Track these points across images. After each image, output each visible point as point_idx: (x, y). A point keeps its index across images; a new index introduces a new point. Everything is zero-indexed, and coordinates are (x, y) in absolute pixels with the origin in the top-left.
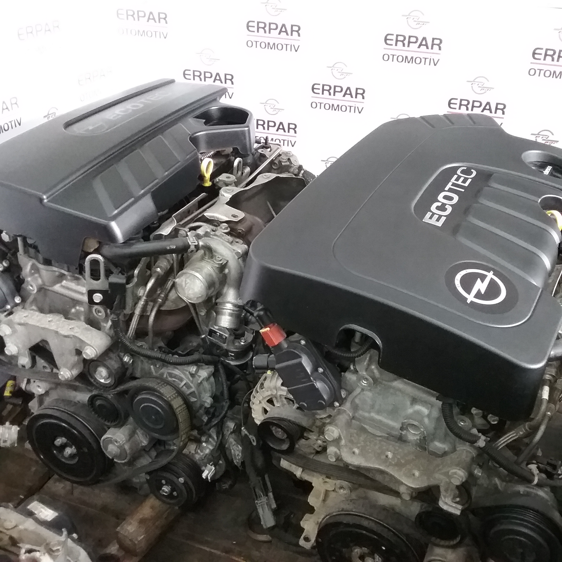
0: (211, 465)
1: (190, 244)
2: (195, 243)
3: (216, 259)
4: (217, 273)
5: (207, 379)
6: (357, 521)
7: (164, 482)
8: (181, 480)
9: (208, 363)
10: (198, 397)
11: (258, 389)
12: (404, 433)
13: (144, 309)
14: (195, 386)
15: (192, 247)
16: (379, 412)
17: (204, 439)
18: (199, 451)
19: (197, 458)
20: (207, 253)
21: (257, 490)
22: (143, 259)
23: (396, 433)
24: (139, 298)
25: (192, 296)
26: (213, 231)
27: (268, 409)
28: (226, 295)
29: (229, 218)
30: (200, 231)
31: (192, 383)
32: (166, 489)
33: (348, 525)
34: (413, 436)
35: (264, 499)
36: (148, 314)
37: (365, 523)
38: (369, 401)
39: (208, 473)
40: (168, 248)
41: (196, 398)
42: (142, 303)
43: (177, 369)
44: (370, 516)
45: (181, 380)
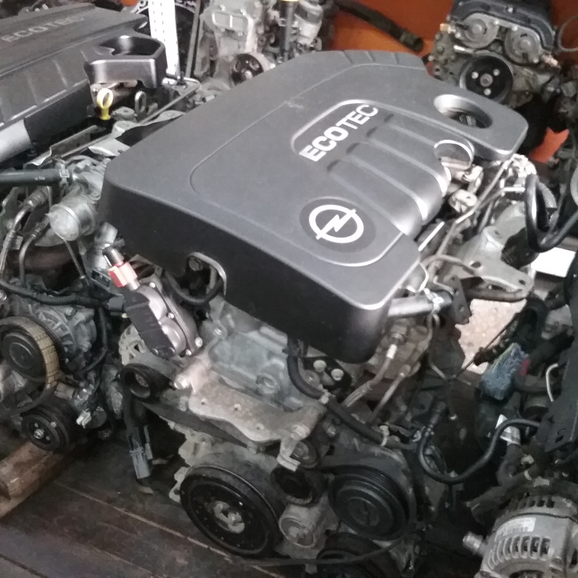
0: (87, 412)
1: (61, 176)
2: (66, 175)
3: (92, 196)
4: (93, 211)
5: (86, 322)
6: (216, 475)
7: (36, 425)
8: (54, 424)
9: (88, 306)
10: (74, 340)
11: (125, 335)
12: (260, 386)
13: (13, 243)
14: (70, 329)
15: (64, 181)
16: (238, 364)
17: (82, 384)
18: (78, 397)
19: (76, 404)
20: (83, 188)
21: (133, 440)
22: (14, 189)
23: (253, 386)
24: (8, 231)
25: (65, 233)
26: (94, 165)
27: (134, 355)
28: (105, 235)
29: (114, 153)
30: (80, 165)
31: (68, 325)
32: (39, 433)
33: (206, 478)
34: (268, 389)
35: (140, 449)
36: (18, 248)
37: (224, 477)
38: (228, 353)
39: (82, 420)
40: (37, 179)
41: (71, 340)
42: (10, 236)
43: (53, 309)
44: (230, 470)
45: (56, 321)
